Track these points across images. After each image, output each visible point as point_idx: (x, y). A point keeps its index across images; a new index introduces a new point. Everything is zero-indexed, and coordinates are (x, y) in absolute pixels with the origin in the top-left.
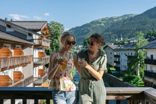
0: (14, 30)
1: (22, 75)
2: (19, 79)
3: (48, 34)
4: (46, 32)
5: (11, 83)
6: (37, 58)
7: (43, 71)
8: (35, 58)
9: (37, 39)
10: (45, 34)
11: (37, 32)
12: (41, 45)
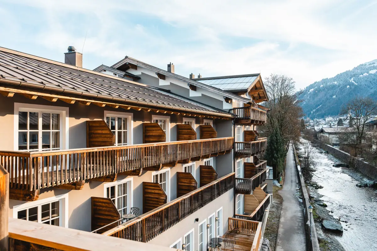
0: (202, 94)
1: (215, 174)
2: (210, 179)
3: (263, 97)
4: (259, 94)
5: (194, 187)
6: (241, 143)
7: (253, 166)
8: (238, 143)
9: (241, 108)
10: (257, 97)
11: (242, 96)
12: (249, 119)
